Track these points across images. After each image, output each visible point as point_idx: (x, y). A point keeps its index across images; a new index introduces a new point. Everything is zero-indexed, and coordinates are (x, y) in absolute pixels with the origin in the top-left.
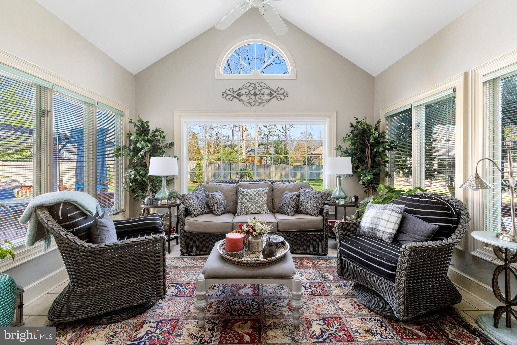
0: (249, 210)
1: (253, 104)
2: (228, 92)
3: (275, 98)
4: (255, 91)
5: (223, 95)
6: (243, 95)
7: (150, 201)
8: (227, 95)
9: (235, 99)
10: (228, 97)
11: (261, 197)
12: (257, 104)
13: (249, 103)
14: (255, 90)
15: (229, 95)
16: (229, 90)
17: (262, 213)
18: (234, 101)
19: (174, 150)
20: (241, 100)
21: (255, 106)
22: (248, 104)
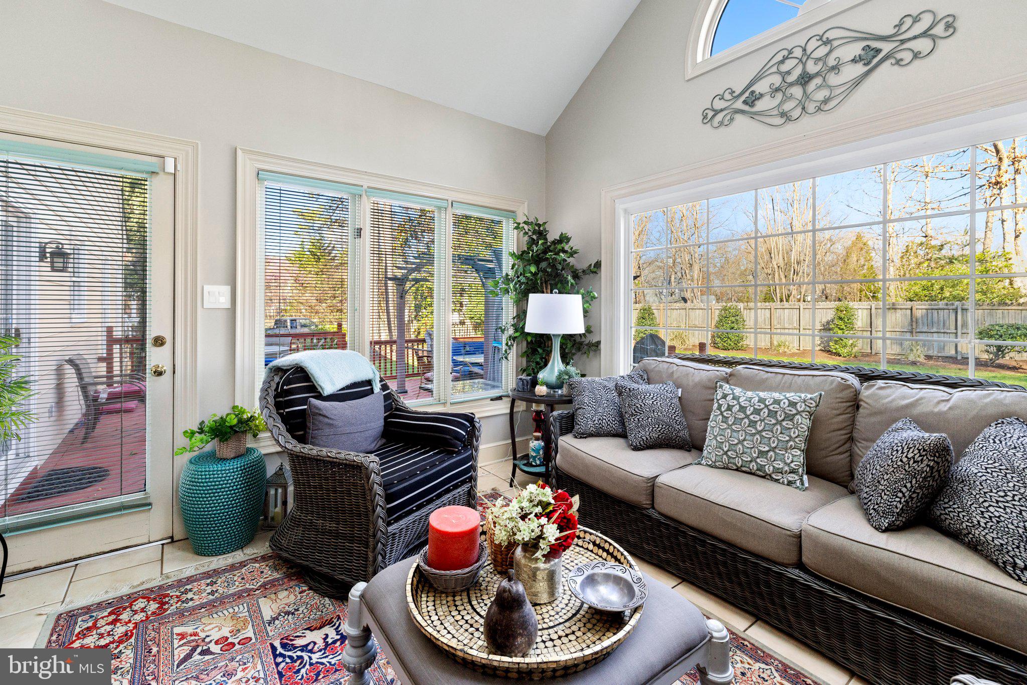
0: (729, 457)
1: (796, 113)
2: (719, 105)
3: (887, 64)
4: (804, 68)
5: (705, 117)
6: (761, 95)
7: (523, 384)
8: (717, 112)
9: (739, 118)
10: (719, 117)
11: (779, 422)
12: (811, 107)
13: (783, 114)
14: (804, 65)
15: (722, 110)
16: (722, 98)
17: (777, 481)
18: (735, 123)
19: (600, 278)
20: (756, 113)
21: (805, 119)
22: (779, 121)
